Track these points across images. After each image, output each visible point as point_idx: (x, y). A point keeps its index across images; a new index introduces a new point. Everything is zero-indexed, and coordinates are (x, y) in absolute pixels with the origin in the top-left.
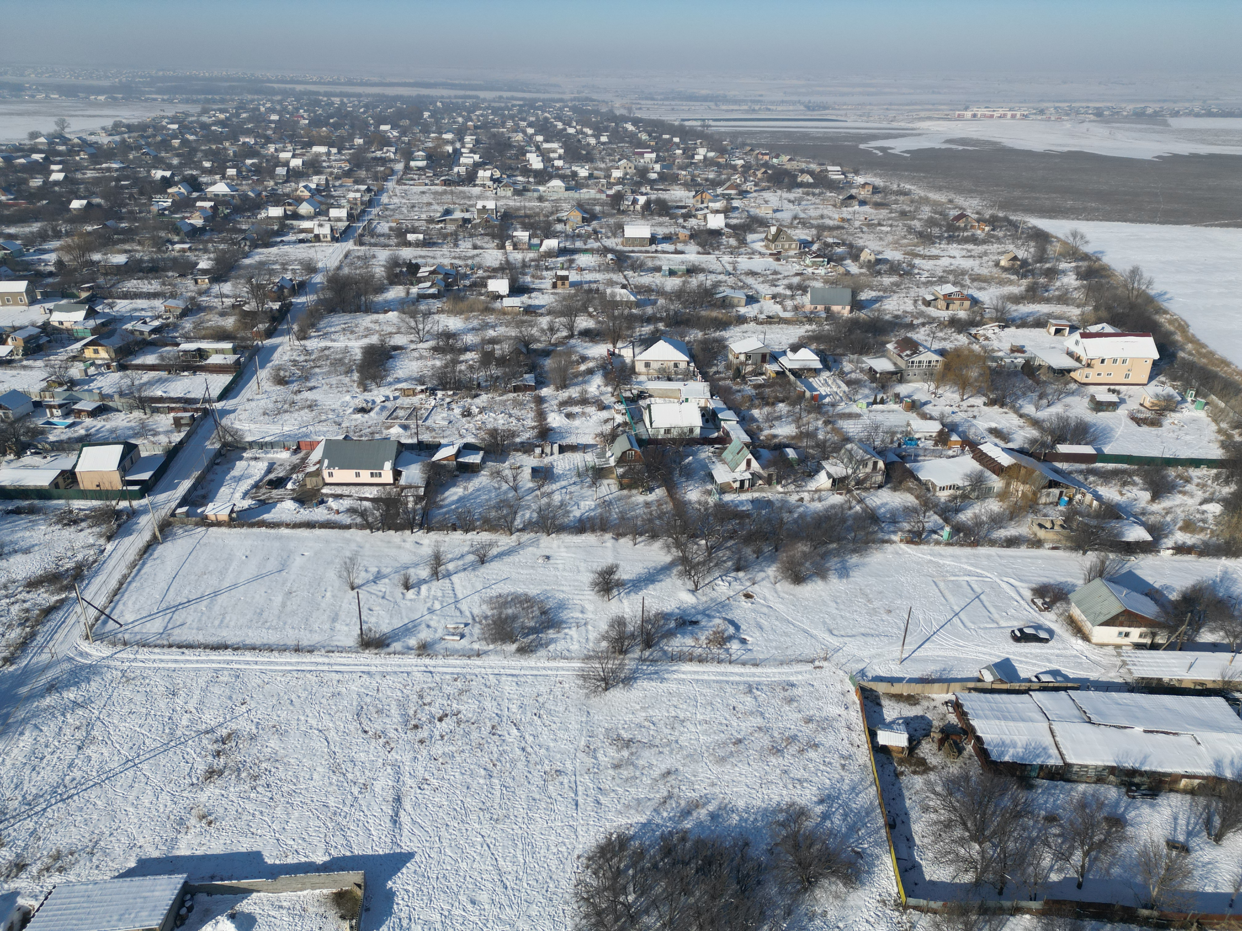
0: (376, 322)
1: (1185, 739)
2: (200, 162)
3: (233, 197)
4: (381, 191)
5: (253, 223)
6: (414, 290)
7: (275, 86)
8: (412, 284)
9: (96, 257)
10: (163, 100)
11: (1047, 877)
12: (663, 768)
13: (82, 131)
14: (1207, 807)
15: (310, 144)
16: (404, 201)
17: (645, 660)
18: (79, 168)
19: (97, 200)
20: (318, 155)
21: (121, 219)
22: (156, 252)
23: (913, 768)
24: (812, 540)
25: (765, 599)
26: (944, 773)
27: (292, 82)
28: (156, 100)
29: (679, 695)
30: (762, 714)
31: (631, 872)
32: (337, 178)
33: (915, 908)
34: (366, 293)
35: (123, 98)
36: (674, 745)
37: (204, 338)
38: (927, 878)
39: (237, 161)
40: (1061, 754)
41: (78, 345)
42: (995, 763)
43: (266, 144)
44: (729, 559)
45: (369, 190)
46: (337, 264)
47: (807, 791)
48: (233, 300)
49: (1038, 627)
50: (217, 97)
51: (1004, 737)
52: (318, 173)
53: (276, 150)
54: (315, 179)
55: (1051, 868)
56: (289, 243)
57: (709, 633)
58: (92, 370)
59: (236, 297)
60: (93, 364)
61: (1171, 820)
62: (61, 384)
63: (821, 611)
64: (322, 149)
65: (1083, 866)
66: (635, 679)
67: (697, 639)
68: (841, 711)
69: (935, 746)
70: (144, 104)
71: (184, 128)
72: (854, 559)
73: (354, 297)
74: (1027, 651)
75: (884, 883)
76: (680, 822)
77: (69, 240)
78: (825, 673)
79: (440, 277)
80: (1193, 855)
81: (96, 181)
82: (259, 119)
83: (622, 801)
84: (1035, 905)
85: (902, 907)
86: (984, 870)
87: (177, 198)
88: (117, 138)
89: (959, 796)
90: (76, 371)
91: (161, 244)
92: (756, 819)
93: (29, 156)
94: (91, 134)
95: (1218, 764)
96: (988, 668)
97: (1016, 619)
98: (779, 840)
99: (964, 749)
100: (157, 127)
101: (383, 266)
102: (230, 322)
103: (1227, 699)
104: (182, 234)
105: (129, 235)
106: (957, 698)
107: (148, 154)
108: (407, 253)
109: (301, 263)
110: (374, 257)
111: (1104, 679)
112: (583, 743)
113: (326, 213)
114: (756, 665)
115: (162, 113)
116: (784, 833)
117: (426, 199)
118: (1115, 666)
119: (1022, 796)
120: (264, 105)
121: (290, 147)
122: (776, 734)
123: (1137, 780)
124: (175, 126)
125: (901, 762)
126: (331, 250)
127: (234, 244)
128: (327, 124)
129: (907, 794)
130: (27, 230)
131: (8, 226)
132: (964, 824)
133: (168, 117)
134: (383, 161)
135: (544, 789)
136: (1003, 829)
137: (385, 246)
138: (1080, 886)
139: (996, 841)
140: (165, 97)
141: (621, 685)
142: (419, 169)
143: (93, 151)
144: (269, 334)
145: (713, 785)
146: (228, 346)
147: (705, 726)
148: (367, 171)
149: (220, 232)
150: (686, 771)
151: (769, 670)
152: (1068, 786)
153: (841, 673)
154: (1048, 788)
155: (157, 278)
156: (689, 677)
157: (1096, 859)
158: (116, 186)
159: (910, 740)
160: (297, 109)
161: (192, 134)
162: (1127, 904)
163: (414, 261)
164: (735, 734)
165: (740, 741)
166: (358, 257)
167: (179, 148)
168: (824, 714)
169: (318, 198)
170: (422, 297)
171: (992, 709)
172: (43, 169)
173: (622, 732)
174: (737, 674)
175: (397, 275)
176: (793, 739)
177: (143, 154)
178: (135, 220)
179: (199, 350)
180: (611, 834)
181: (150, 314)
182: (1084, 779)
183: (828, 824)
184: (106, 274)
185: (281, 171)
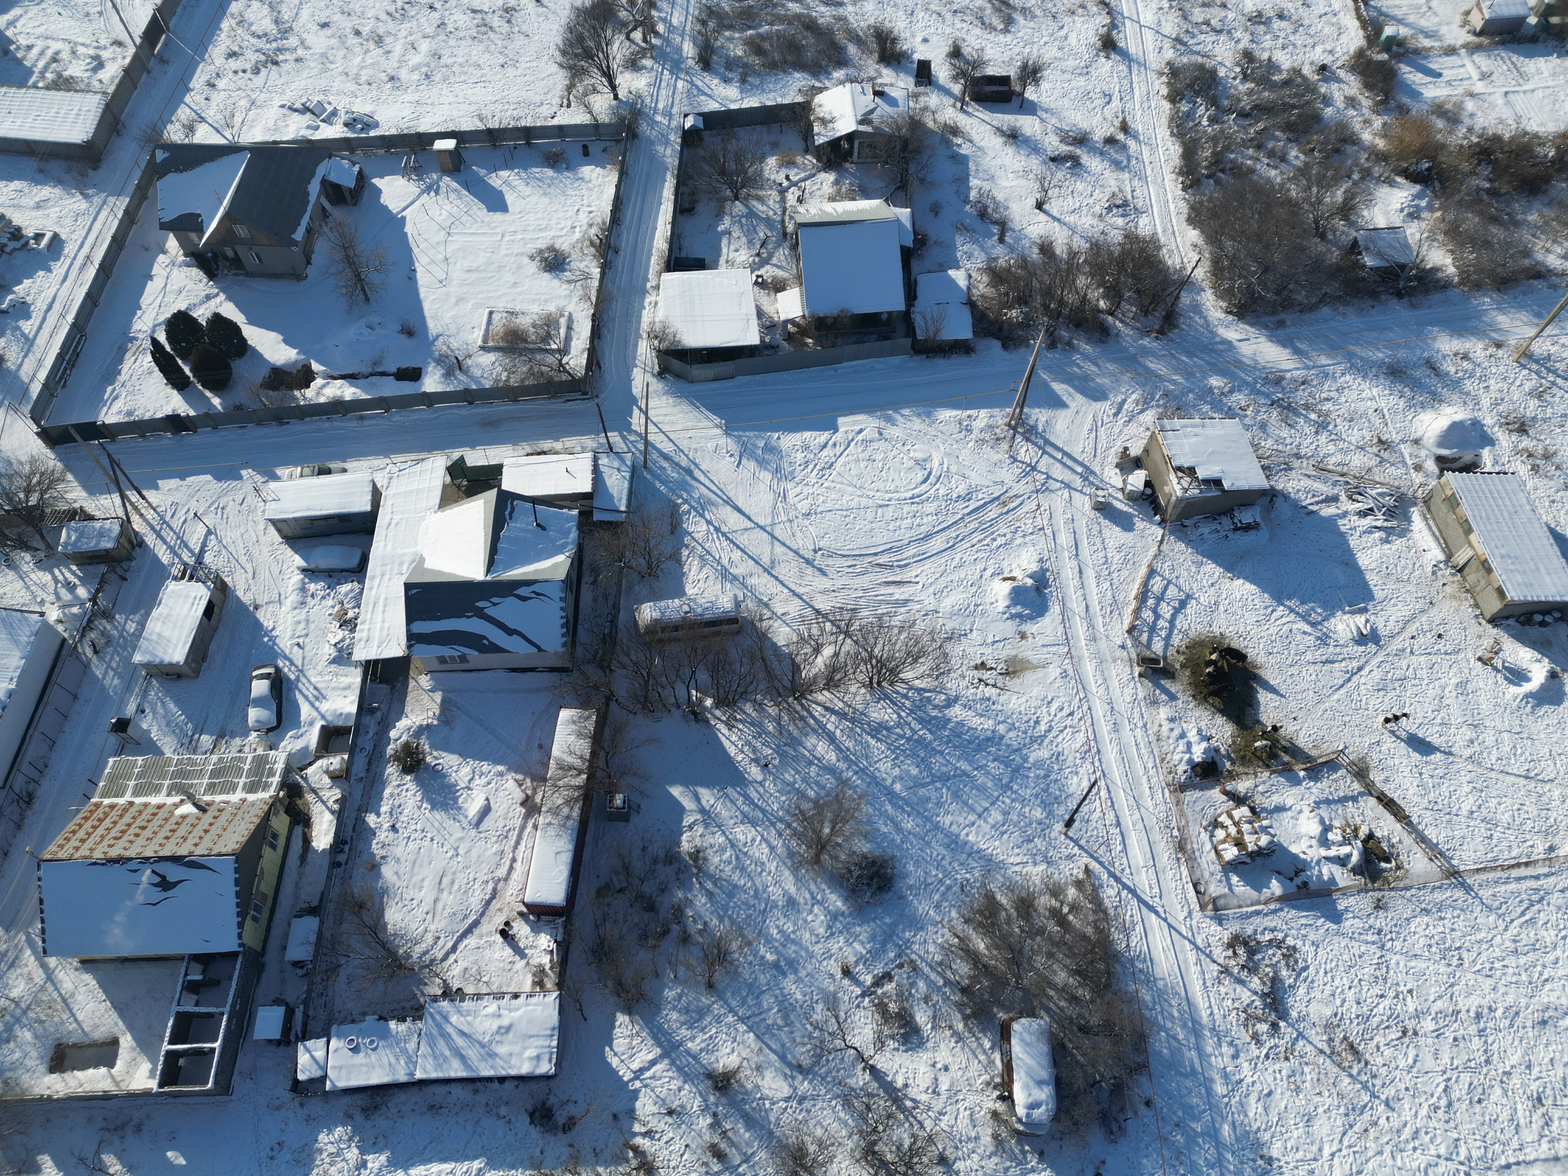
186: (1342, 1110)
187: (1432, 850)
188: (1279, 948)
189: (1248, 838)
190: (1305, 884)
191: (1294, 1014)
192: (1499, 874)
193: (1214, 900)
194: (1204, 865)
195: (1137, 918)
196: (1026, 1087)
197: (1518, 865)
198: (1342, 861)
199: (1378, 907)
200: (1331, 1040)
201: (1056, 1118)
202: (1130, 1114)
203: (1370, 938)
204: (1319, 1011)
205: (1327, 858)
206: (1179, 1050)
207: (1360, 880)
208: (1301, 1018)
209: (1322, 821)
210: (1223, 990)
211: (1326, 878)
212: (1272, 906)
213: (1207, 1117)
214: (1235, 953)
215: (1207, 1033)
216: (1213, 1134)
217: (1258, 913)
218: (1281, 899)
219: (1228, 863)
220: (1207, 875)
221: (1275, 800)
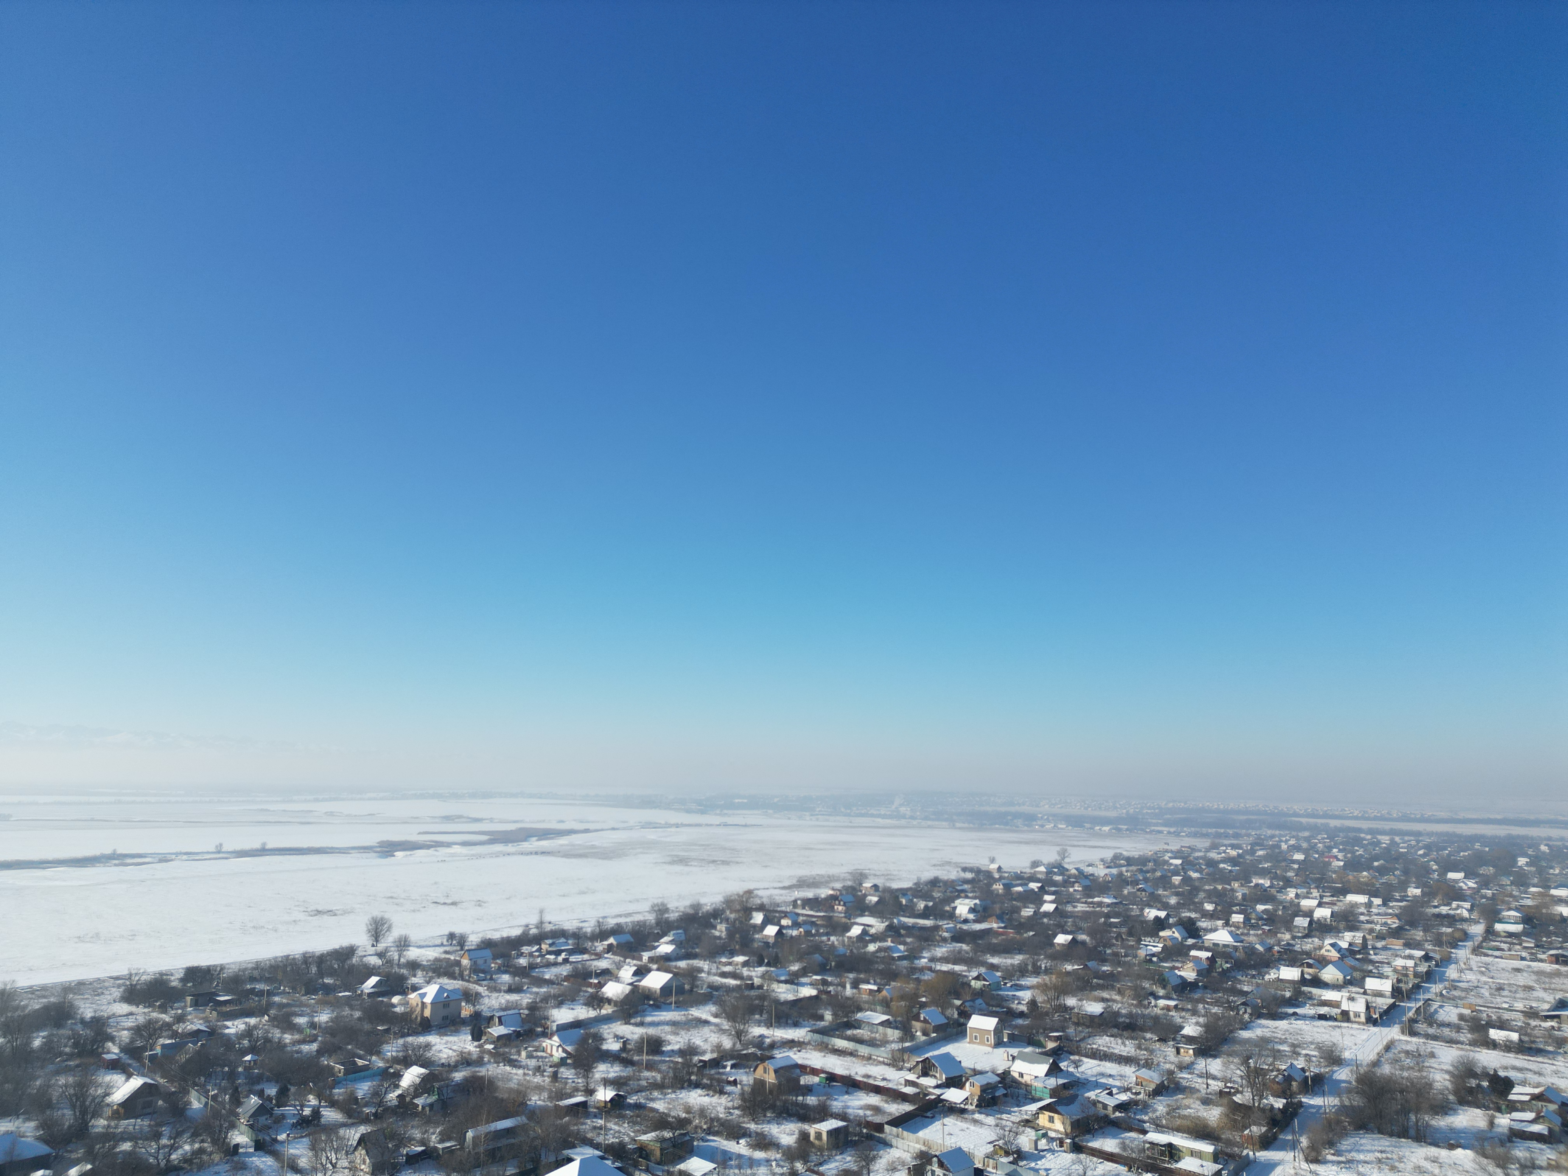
0: (1435, 1160)
2: (1202, 903)
3: (1236, 948)
4: (1447, 960)
5: (1258, 985)
6: (1504, 1121)
7: (1304, 820)
8: (1499, 1110)
9: (1071, 1002)
10: (1169, 833)
13: (1081, 862)
15: (1344, 892)
16: (1484, 979)
18: (1071, 900)
19: (1083, 937)
20: (1355, 905)
21: (1104, 961)
22: (1136, 1006)
27: (1326, 816)
28: (1161, 832)
32: (1380, 937)
34: (1418, 1110)
35: (1127, 830)
37: (1178, 1130)
39: (1246, 906)
41: (1034, 1107)
43: (1285, 887)
45: (1427, 958)
46: (1372, 1057)
48: (1221, 1084)
50: (1231, 832)
52: (1352, 928)
53: (1297, 896)
54: (1348, 936)
56: (1304, 1017)
58: (1043, 1144)
59: (1225, 1080)
60: (1045, 1135)
62: (1007, 1154)
64: (1361, 899)
70: (1148, 836)
71: (1189, 863)
73: (1397, 1113)
77: (1047, 978)
79: (1553, 1107)
81: (1086, 916)
82: (1278, 857)
87: (1169, 943)
88: (1114, 871)
90: (1025, 1140)
91: (1143, 996)
93: (1027, 885)
94: (1089, 865)
100: (1157, 861)
101: (1447, 1072)
102: (1213, 1115)
104: (1169, 987)
105: (1109, 981)
107: (1144, 890)
108: (1489, 1059)
109: (1319, 1048)
110: (1432, 1055)
113: (1360, 983)
115: (1166, 847)
117: (1522, 979)
120: (1286, 842)
121: (1315, 893)
124: (1179, 862)
126: (1364, 1035)
127: (1232, 1009)
128: (1369, 868)
130: (1009, 961)
131: (993, 956)
133: (1172, 852)
134: (1451, 920)
137: (1451, 1042)
140: (1172, 830)
142: (1510, 935)
143: (1088, 883)
144: (1266, 1143)
146: (1207, 1148)
148: (1425, 931)
149: (1216, 991)
155: (1132, 1038)
158: (1105, 922)
160: (1330, 848)
161: (1196, 871)
163: (1502, 1074)
166: (1407, 1053)
167: (1179, 886)
169: (1350, 961)
170: (1517, 1135)
172: (1036, 898)
175: (1471, 1091)
177: (1139, 890)
178: (1119, 964)
179: (1170, 1146)
181: (1118, 1083)
184: (1077, 1024)
185: (1301, 922)
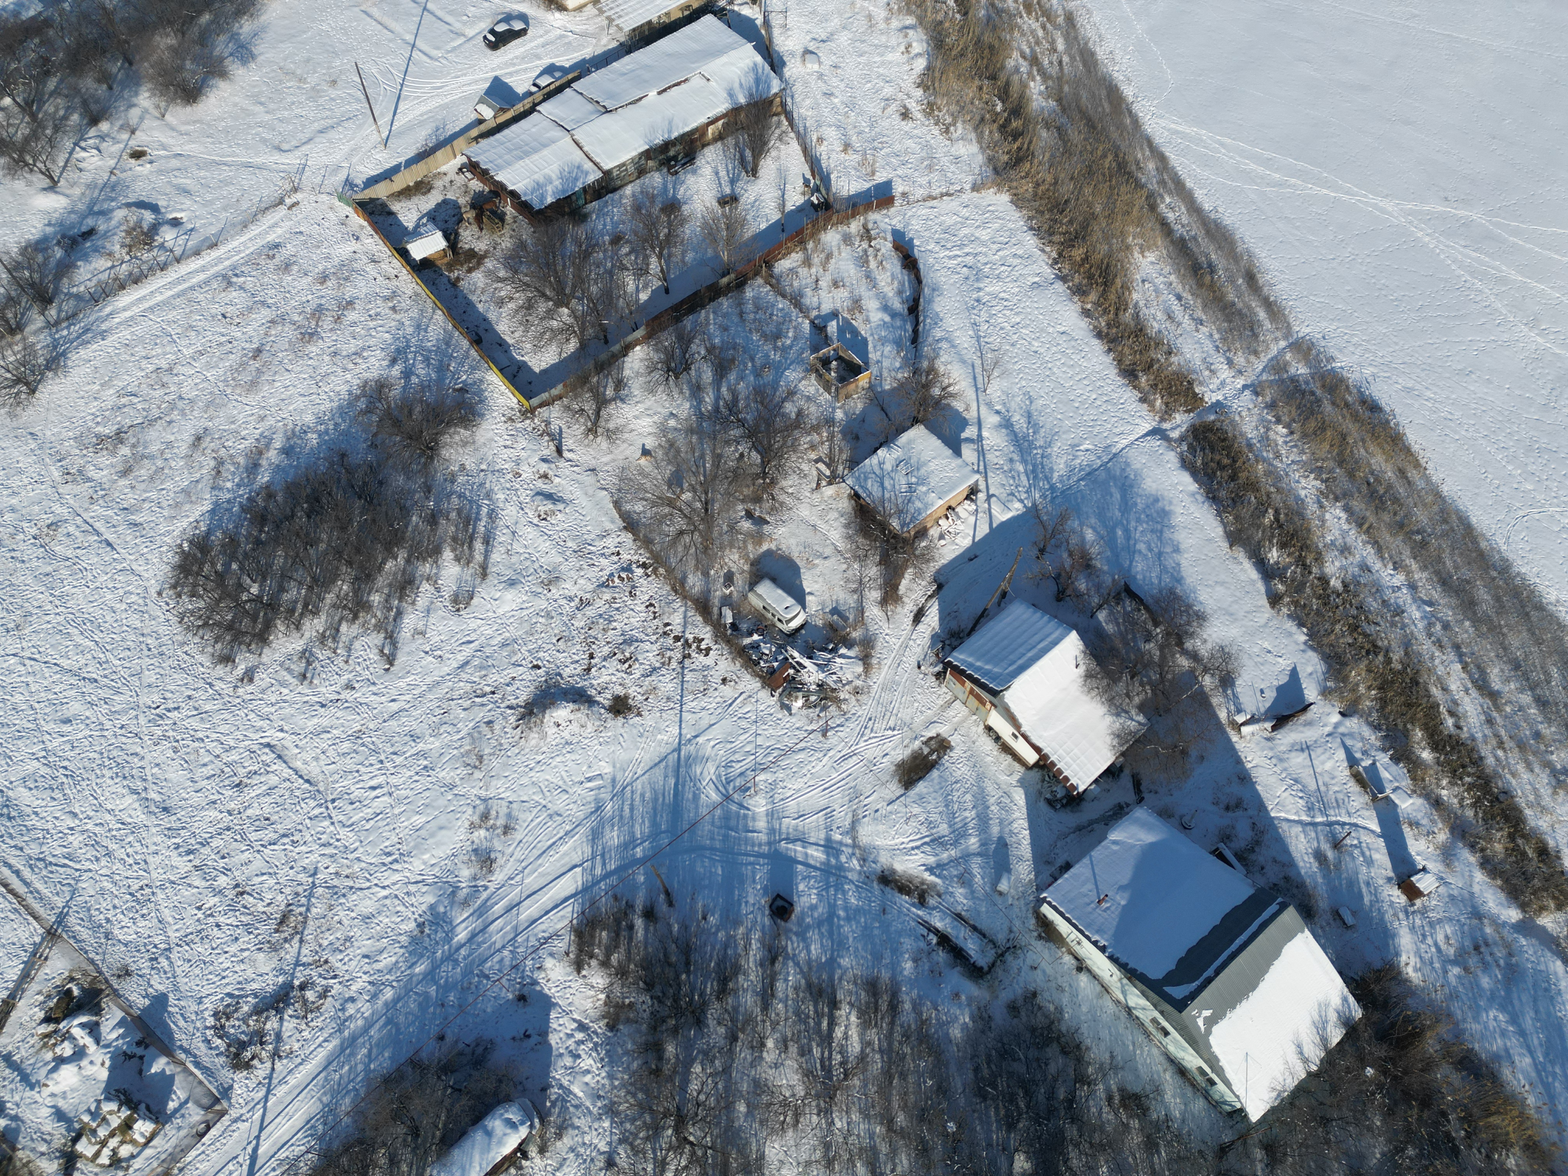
1: (696, 82)
11: (638, 300)
12: (187, 437)
14: (737, 145)
17: (57, 323)
23: (465, 267)
24: (170, 23)
25: (164, 147)
26: (498, 253)
29: (141, 340)
30: (263, 303)
31: (234, 566)
33: (541, 405)
36: (180, 404)
38: (537, 370)
40: (596, 164)
42: (540, 211)
44: (69, 110)
47: (372, 360)
49: (508, 18)
51: (536, 177)
55: (638, 290)
57: (120, 236)
61: (714, 177)
63: (250, 127)
65: (662, 271)
66: (64, 354)
67: (110, 254)
68: (353, 246)
69: (475, 228)
72: (246, 27)
74: (511, 56)
75: (501, 401)
76: (252, 482)
78: (306, 207)
80: (742, 200)
83: (165, 504)
84: (639, 333)
85: (529, 413)
86: (583, 329)
89: (523, 268)
92: (336, 424)
95: (731, 95)
96: (481, 101)
97: (480, 18)
98: (374, 429)
99: (505, 214)
103: (715, 13)
106: (469, 158)
111: (599, 51)
112: (56, 474)
114: (213, 246)
116: (375, 418)
118: (602, 28)
119: (581, 232)
122: (296, 318)
123: (672, 153)
125: (451, 267)
129: (474, 298)
132: (544, 295)
135: (51, 555)
136: (580, 277)
138: (667, 291)
139: (579, 294)
141: (50, 374)
145: (262, 418)
147: (204, 359)
150: (219, 423)
151: (235, 243)
152: (616, 196)
153: (324, 197)
154: (600, 210)
156: (136, 310)
157: (670, 256)
159: (446, 237)
162: (709, 282)
164: (247, 346)
165: (258, 351)
168: (336, 261)
171: (510, 151)
173: (100, 429)
174: (197, 271)
176: (319, 311)
180: (180, 546)
182: (628, 179)
183: (414, 380)
186: (342, 900)
187: (34, 963)
188: (223, 1027)
189: (115, 1122)
190: (139, 1044)
191: (281, 979)
192: (30, 900)
193: (207, 1108)
194: (174, 1141)
195: (273, 1163)
196: (500, 1143)
197: (12, 892)
198: (93, 1029)
199: (128, 973)
200: (286, 940)
201: (508, 1099)
202: (461, 1046)
203: (164, 962)
204: (265, 963)
205: (97, 1041)
206: (378, 1045)
207: (106, 1003)
208: (281, 971)
209: (54, 1070)
210: (296, 1046)
211: (121, 1031)
212: (183, 1056)
213: (420, 989)
214: (253, 1058)
215: (346, 1033)
216: (430, 976)
217: (197, 1064)
218: (168, 1052)
219: (156, 1121)
220: (183, 1133)
221: (50, 1126)
